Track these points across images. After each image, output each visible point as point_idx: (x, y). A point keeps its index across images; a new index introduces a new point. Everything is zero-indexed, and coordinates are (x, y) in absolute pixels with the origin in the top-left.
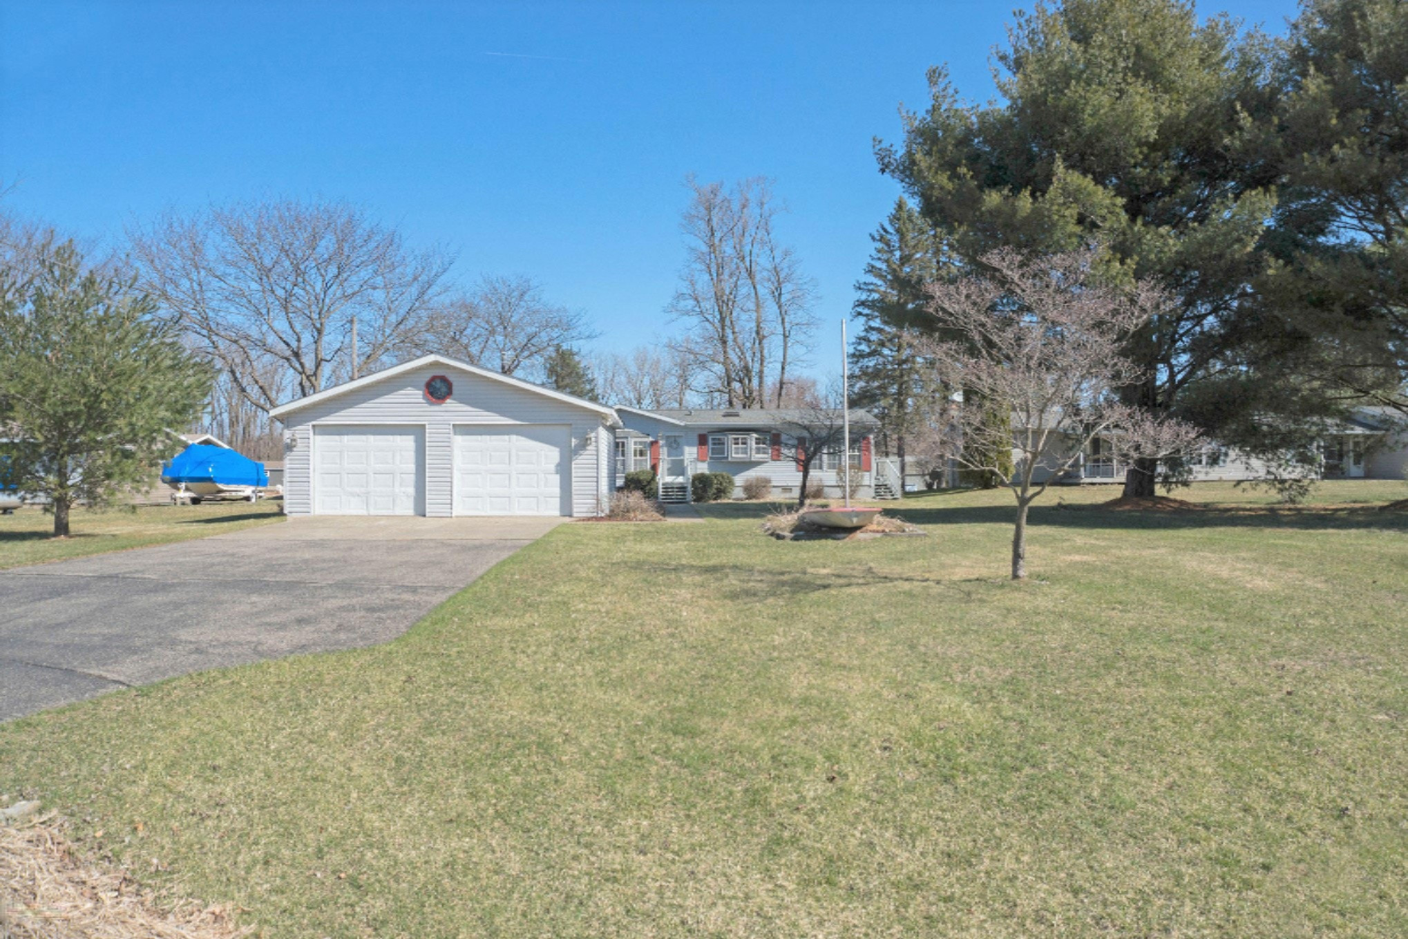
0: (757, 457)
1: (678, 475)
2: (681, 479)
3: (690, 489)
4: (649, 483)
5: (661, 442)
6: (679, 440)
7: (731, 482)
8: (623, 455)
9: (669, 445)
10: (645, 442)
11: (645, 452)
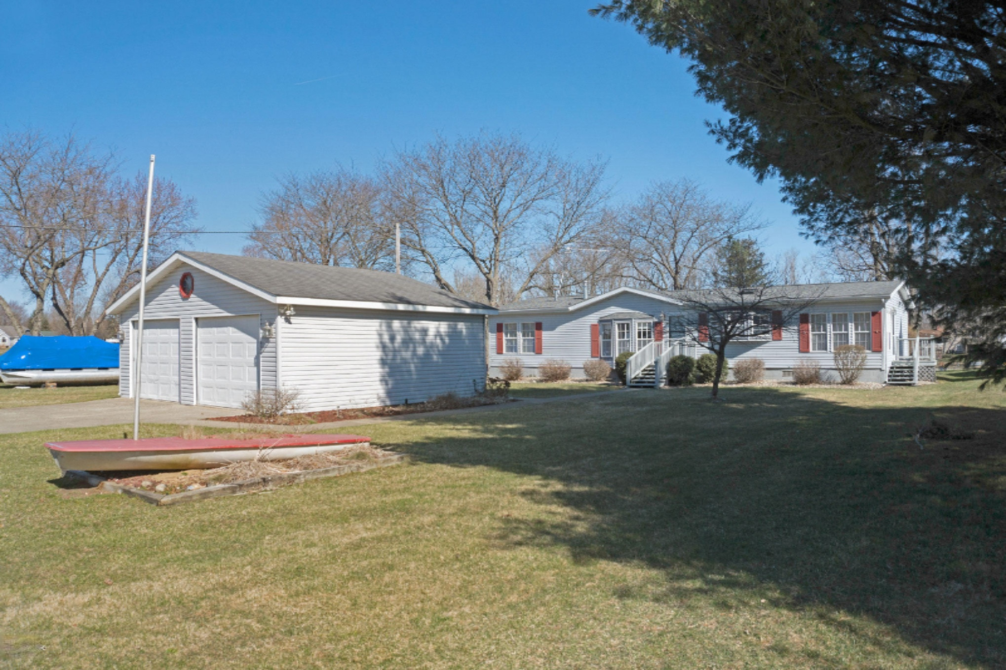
5: (664, 323)
6: (681, 320)
8: (629, 337)
9: (672, 326)
10: (649, 323)
11: (649, 333)
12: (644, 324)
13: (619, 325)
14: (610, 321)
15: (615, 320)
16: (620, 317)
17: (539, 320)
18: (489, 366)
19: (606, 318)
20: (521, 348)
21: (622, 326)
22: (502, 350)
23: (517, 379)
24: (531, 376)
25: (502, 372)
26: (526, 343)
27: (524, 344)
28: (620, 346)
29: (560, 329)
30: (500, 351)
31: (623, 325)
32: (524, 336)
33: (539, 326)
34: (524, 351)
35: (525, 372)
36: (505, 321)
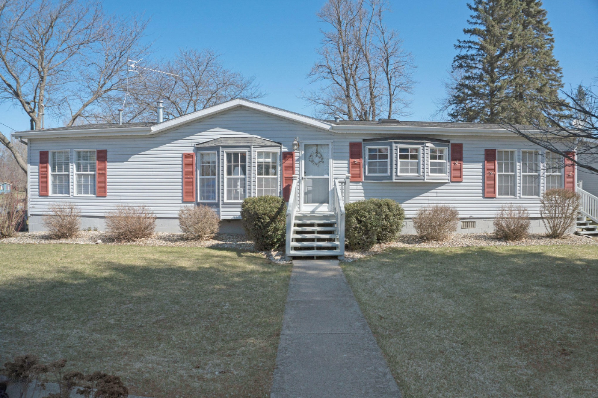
0: (431, 177)
1: (322, 202)
2: (324, 209)
3: (341, 227)
4: (273, 219)
5: (297, 154)
6: (321, 150)
7: (400, 214)
8: (244, 173)
9: (308, 158)
10: (274, 154)
11: (274, 167)
12: (267, 155)
13: (229, 155)
14: (217, 148)
15: (224, 147)
16: (231, 143)
17: (102, 147)
18: (29, 215)
19: (206, 145)
20: (75, 187)
21: (233, 158)
22: (46, 189)
23: (71, 236)
24: (89, 230)
25: (48, 224)
26: (83, 179)
27: (78, 182)
28: (229, 186)
29: (134, 160)
30: (43, 192)
31: (236, 154)
32: (78, 169)
33: (102, 156)
34: (79, 192)
35: (82, 224)
36: (50, 148)
